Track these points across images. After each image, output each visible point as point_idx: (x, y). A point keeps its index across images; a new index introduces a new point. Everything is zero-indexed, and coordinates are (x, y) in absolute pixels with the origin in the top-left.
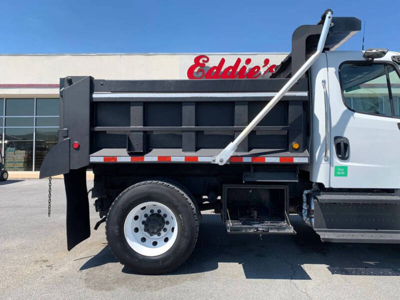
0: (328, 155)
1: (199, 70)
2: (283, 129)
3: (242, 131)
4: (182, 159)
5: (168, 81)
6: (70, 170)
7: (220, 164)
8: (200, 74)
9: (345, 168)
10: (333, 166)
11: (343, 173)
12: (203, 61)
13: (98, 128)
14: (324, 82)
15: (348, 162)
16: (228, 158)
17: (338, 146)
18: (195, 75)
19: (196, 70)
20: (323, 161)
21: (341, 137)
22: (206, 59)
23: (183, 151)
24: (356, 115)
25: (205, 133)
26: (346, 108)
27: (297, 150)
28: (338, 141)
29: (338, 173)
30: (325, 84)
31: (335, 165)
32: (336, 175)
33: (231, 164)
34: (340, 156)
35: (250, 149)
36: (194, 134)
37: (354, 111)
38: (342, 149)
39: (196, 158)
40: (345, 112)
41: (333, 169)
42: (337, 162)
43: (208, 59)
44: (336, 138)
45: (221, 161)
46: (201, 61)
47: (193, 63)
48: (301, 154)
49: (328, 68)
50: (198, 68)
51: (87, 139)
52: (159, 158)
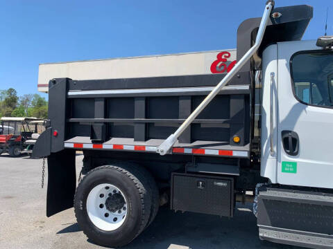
0: (275, 149)
1: (221, 65)
2: (225, 122)
3: (181, 124)
4: (132, 148)
5: (123, 79)
6: (51, 153)
7: (161, 154)
8: (222, 68)
9: (295, 164)
10: (280, 162)
11: (291, 169)
12: (225, 56)
13: (72, 120)
14: (272, 74)
15: (298, 157)
16: (168, 148)
17: (286, 141)
18: (218, 69)
19: (218, 65)
20: (270, 157)
21: (290, 132)
22: (227, 55)
23: (135, 140)
24: (309, 108)
25: (156, 125)
26: (297, 102)
27: (238, 144)
28: (286, 135)
29: (286, 169)
30: (273, 76)
31: (282, 160)
32: (283, 171)
33: (173, 155)
34: (288, 151)
35: (192, 141)
36: (144, 126)
37: (307, 104)
38: (291, 144)
39: (144, 147)
40: (295, 106)
41: (280, 165)
42: (284, 158)
43: (229, 55)
44: (284, 133)
45: (162, 151)
46: (223, 57)
47: (216, 59)
48: (242, 148)
49: (278, 59)
50: (221, 63)
51: (63, 128)
52: (114, 146)
